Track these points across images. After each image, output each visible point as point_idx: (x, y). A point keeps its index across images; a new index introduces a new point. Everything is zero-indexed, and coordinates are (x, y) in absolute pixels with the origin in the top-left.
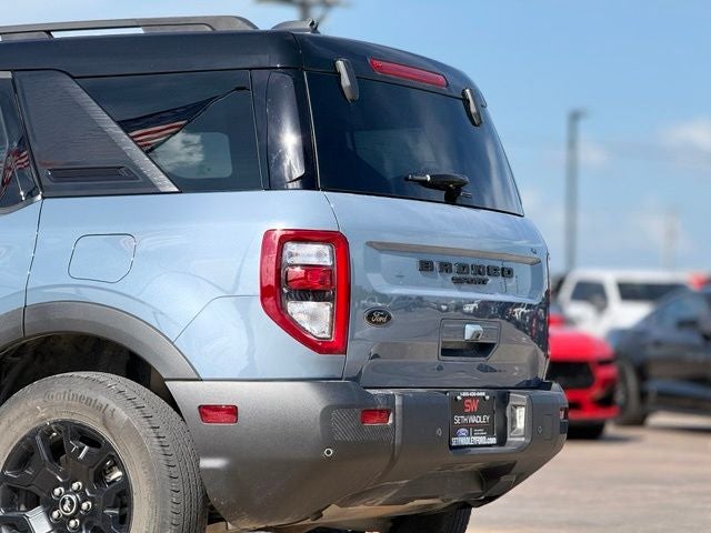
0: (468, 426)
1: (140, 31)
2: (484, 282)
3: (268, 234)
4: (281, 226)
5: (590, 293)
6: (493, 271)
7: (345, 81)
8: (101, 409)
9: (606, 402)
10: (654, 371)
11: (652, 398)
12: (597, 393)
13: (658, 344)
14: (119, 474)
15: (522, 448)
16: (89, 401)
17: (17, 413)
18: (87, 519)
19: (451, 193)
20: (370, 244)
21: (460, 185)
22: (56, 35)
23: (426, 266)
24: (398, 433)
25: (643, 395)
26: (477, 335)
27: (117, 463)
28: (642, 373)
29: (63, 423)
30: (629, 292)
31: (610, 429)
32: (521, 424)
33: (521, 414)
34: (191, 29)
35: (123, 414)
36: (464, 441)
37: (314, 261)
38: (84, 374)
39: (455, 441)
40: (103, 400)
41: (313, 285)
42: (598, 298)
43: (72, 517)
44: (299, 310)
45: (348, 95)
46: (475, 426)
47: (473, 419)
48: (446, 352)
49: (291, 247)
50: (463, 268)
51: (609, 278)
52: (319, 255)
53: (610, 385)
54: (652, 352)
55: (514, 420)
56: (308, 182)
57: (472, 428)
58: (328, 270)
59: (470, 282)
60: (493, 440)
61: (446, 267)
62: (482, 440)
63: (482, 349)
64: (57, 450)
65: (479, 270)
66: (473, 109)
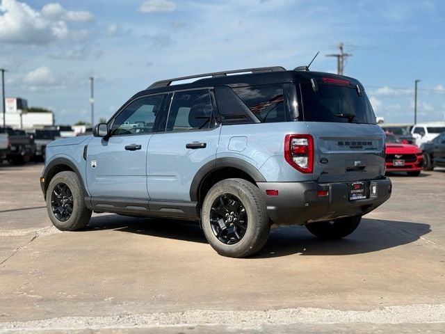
0: (355, 193)
1: (251, 72)
2: (361, 147)
3: (287, 136)
4: (291, 133)
5: (420, 131)
6: (365, 143)
7: (314, 85)
8: (238, 190)
9: (420, 165)
10: (435, 155)
11: (435, 162)
12: (417, 163)
13: (436, 148)
14: (243, 210)
15: (375, 199)
16: (234, 188)
17: (213, 192)
18: (236, 223)
19: (350, 119)
20: (320, 138)
21: (353, 116)
22: (228, 75)
23: (340, 144)
24: (330, 198)
25: (432, 162)
26: (358, 164)
27: (243, 207)
28: (432, 156)
29: (228, 194)
30: (431, 130)
31: (422, 172)
32: (374, 192)
33: (374, 188)
34: (266, 71)
35: (244, 192)
36: (354, 198)
37: (302, 144)
38: (233, 179)
39: (351, 199)
40: (238, 187)
41: (301, 152)
42: (422, 133)
43: (231, 222)
44: (297, 160)
45: (314, 90)
46: (359, 193)
47: (358, 191)
48: (348, 170)
49: (294, 140)
50: (354, 143)
51: (425, 126)
52: (304, 142)
53: (421, 160)
54: (435, 150)
55: (372, 190)
56: (300, 119)
57: (357, 194)
58: (306, 146)
59: (356, 147)
60: (365, 197)
61: (347, 143)
62: (361, 197)
63: (361, 168)
64: (226, 202)
65: (359, 143)
66: (359, 91)
